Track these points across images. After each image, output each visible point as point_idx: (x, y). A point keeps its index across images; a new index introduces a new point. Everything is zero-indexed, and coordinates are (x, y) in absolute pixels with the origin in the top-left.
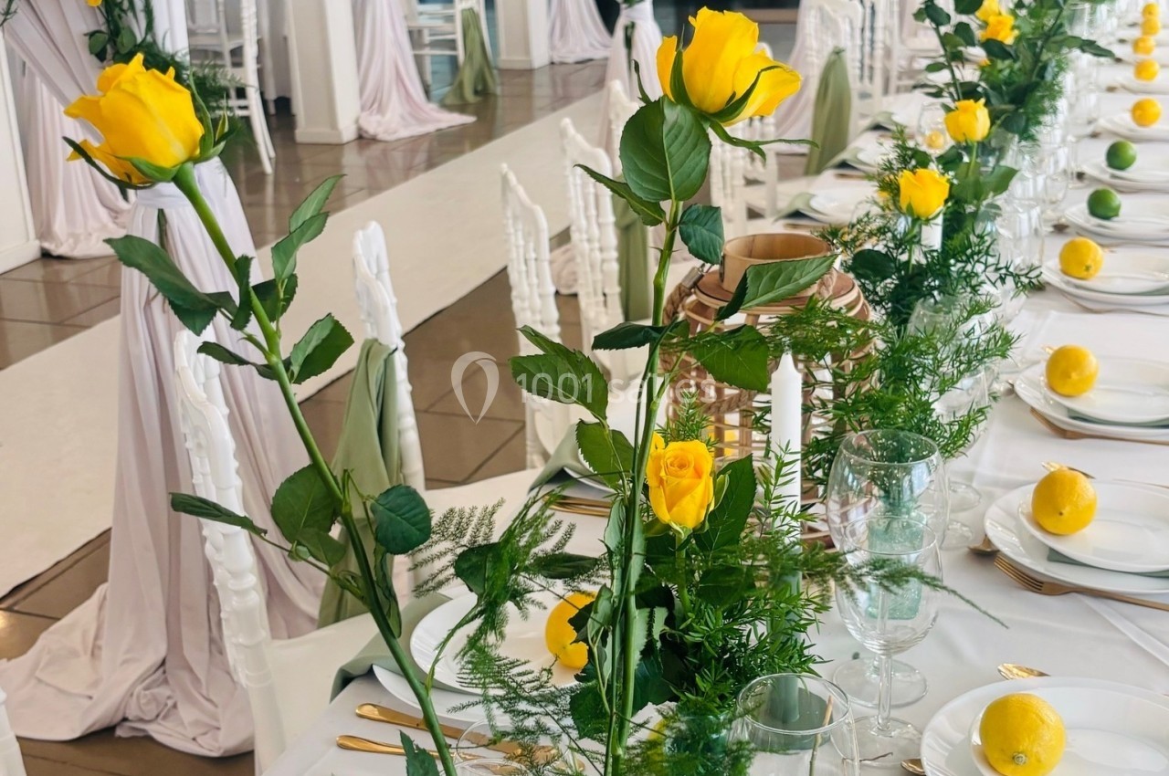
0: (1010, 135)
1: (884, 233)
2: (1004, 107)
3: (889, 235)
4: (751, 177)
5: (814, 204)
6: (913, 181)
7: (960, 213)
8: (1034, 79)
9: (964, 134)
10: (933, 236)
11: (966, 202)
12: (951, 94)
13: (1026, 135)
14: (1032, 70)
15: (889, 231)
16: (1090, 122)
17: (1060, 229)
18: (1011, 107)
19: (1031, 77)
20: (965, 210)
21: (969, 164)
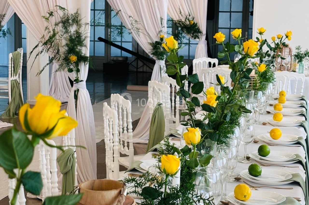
0: (213, 142)
1: (154, 180)
2: (210, 131)
3: (156, 181)
4: (123, 153)
5: (141, 166)
6: (166, 159)
7: (190, 172)
8: (222, 120)
9: (190, 141)
10: (176, 182)
11: (192, 168)
12: (191, 125)
13: (220, 142)
14: (221, 117)
15: (155, 179)
16: (252, 137)
17: (238, 179)
18: (212, 131)
19: (221, 119)
20: (192, 171)
21: (193, 152)
